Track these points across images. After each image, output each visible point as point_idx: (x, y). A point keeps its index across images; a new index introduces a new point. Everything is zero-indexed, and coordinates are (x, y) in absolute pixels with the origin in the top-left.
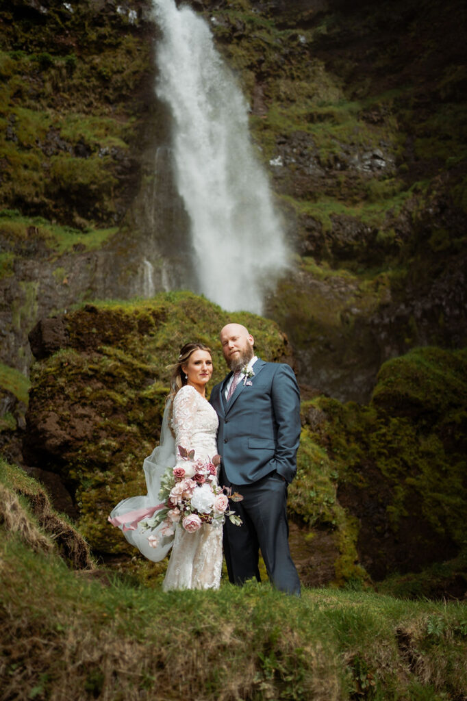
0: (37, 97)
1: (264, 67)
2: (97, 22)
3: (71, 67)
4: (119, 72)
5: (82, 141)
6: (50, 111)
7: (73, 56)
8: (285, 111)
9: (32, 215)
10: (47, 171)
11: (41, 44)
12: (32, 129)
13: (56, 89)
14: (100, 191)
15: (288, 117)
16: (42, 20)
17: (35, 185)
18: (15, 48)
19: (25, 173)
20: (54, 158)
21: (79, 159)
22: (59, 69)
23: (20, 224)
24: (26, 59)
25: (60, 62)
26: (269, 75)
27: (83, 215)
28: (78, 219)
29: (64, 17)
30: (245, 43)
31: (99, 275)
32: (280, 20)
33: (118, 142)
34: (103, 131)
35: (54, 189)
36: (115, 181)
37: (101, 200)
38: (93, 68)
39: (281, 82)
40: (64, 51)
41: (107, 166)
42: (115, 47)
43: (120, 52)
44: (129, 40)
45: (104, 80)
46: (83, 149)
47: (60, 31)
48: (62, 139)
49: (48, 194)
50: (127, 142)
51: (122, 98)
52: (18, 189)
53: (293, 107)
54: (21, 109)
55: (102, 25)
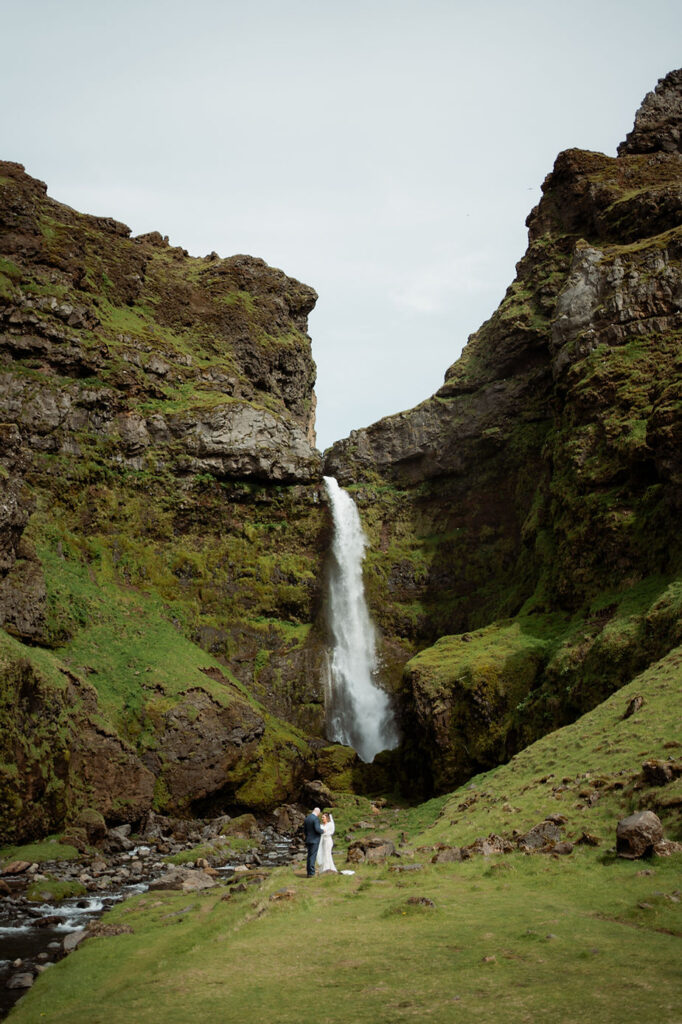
0: (267, 549)
1: (387, 517)
2: (298, 503)
3: (284, 529)
4: (309, 530)
5: (292, 575)
6: (274, 554)
7: (285, 523)
8: (399, 543)
9: (269, 617)
10: (276, 594)
11: (268, 517)
12: (268, 571)
13: (277, 541)
14: (302, 604)
15: (400, 547)
16: (268, 504)
17: (271, 602)
18: (256, 522)
19: (265, 597)
20: (279, 586)
21: (291, 586)
22: (278, 531)
23: (264, 624)
24: (261, 526)
25: (279, 527)
26: (390, 520)
27: (294, 615)
28: (292, 617)
29: (280, 502)
30: (376, 505)
31: (306, 664)
32: (397, 483)
33: (310, 575)
34: (301, 567)
35: (279, 604)
36: (310, 598)
37: (303, 608)
38: (295, 528)
39: (397, 524)
40: (280, 519)
41: (304, 591)
42: (306, 516)
43: (310, 519)
44: (314, 511)
45: (301, 534)
46: (292, 580)
47: (278, 509)
48: (281, 572)
49: (277, 607)
50: (315, 574)
51: (310, 543)
52: (263, 607)
53: (403, 540)
54: (261, 558)
55: (299, 504)
